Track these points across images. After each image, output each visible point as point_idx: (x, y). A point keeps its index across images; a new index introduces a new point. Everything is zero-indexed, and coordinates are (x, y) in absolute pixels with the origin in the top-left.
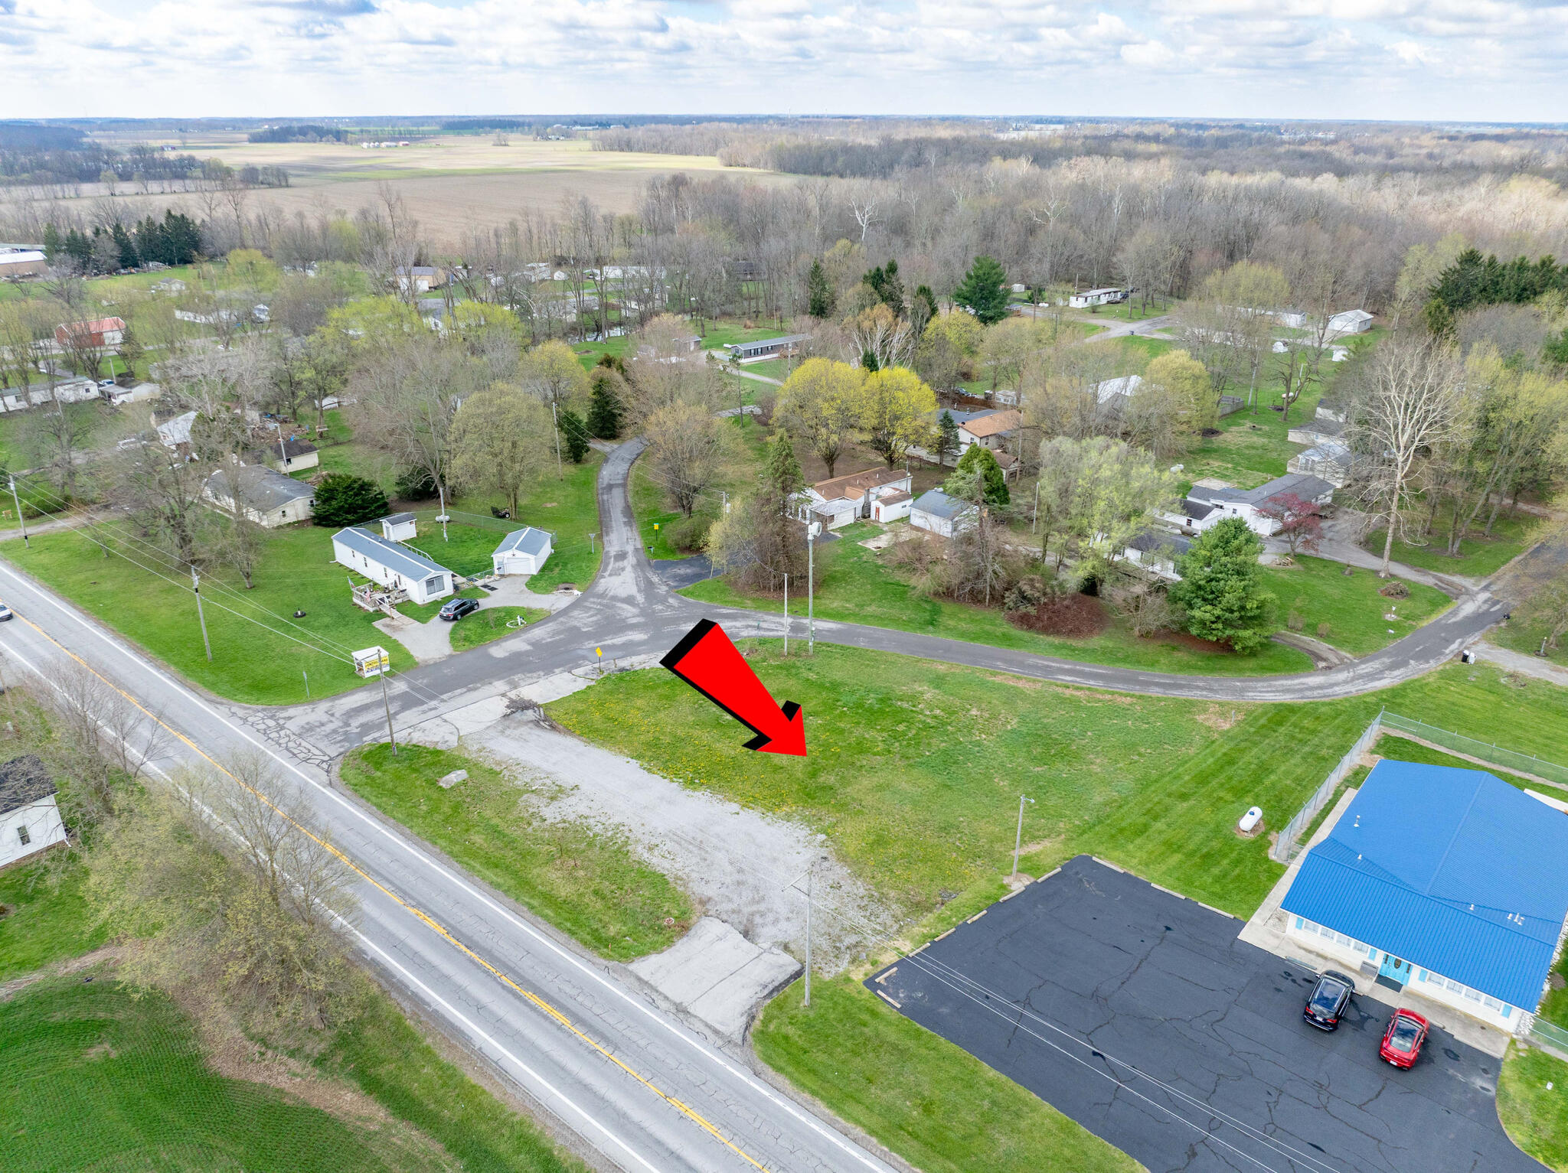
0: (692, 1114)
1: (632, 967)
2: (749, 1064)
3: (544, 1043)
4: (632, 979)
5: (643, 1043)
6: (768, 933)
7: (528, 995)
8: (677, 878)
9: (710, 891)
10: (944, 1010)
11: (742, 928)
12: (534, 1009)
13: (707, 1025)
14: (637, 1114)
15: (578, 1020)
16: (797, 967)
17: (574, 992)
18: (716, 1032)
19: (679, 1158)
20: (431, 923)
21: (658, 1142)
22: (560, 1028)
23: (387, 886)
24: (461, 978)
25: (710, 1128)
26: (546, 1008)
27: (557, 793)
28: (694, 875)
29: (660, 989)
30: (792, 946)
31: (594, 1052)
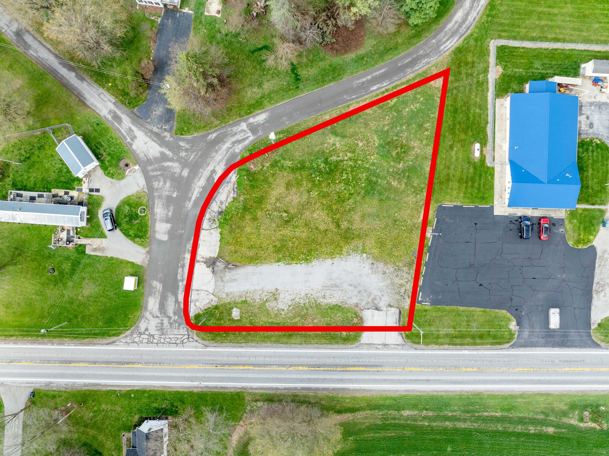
0: (412, 369)
1: (362, 342)
2: (412, 347)
3: (365, 377)
4: (366, 345)
5: (385, 360)
6: (382, 304)
7: (348, 369)
8: (342, 302)
9: (354, 301)
10: (440, 297)
11: (374, 308)
12: (353, 371)
13: (395, 345)
14: (401, 378)
15: (366, 366)
16: (398, 310)
17: (357, 360)
18: (398, 345)
19: (418, 380)
20: (301, 368)
21: (411, 380)
22: (364, 371)
23: (275, 366)
24: (328, 377)
25: (418, 369)
26: (356, 369)
27: (275, 296)
28: (345, 298)
29: (375, 343)
30: (391, 304)
31: (378, 371)
